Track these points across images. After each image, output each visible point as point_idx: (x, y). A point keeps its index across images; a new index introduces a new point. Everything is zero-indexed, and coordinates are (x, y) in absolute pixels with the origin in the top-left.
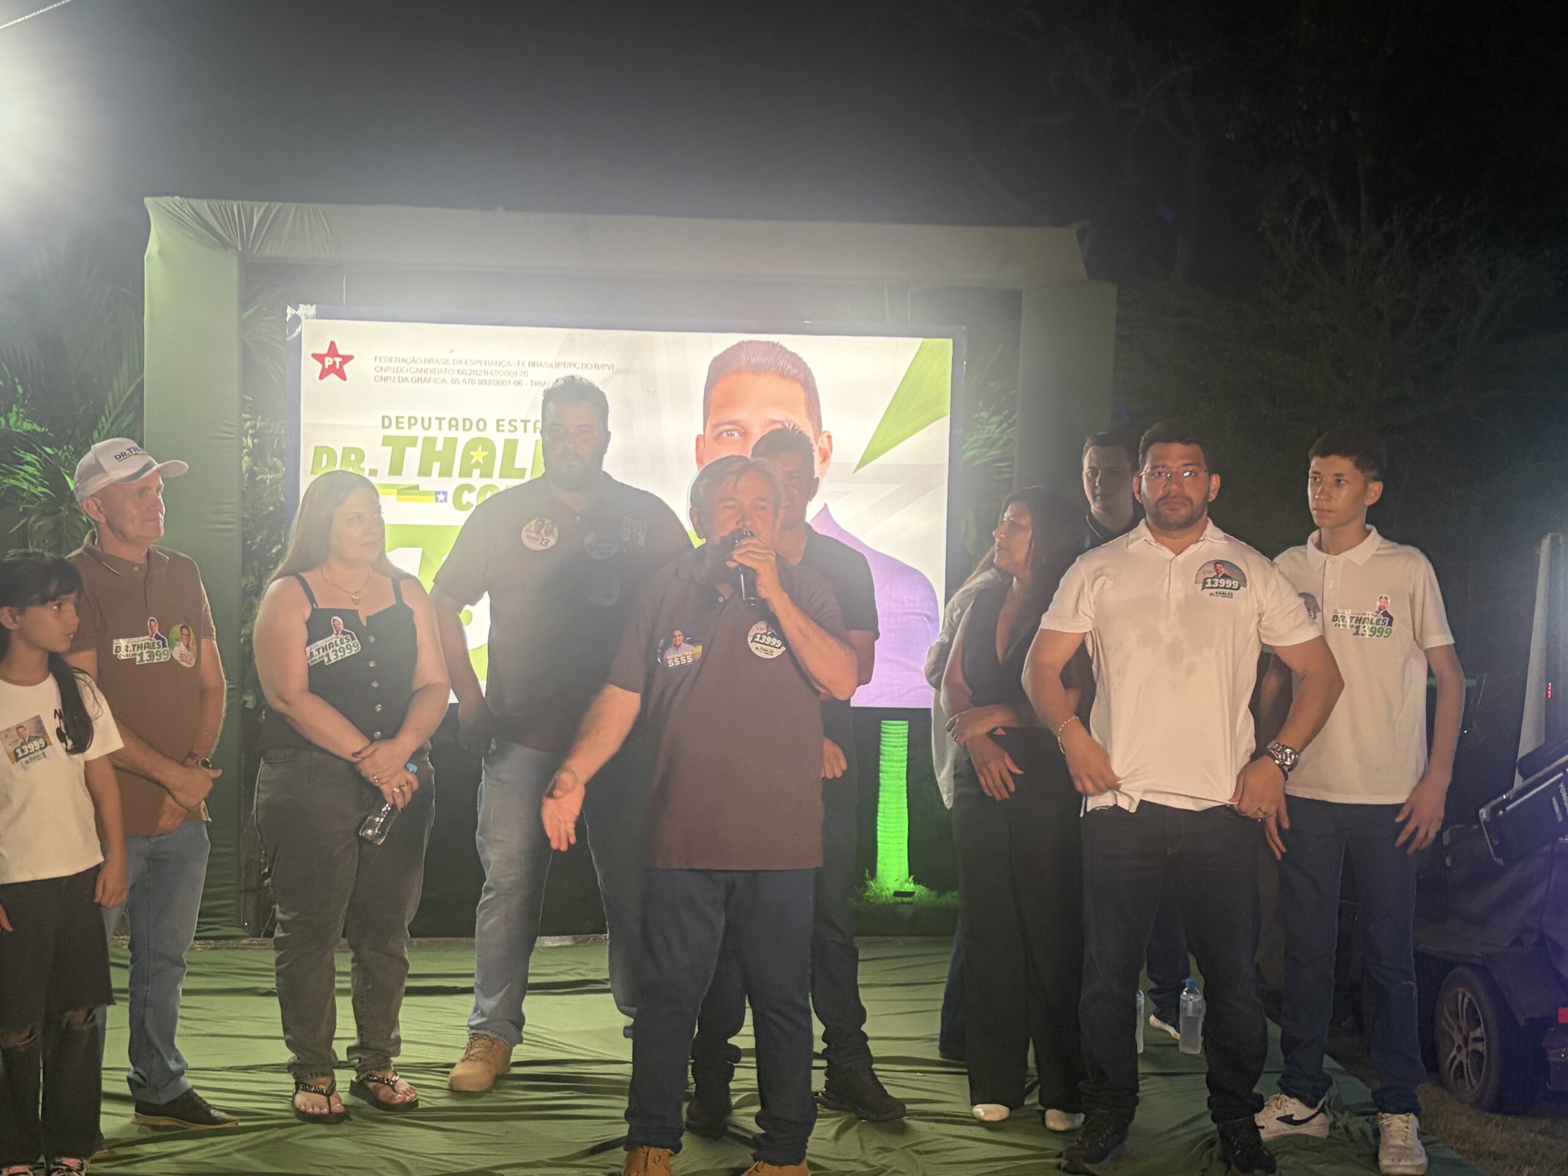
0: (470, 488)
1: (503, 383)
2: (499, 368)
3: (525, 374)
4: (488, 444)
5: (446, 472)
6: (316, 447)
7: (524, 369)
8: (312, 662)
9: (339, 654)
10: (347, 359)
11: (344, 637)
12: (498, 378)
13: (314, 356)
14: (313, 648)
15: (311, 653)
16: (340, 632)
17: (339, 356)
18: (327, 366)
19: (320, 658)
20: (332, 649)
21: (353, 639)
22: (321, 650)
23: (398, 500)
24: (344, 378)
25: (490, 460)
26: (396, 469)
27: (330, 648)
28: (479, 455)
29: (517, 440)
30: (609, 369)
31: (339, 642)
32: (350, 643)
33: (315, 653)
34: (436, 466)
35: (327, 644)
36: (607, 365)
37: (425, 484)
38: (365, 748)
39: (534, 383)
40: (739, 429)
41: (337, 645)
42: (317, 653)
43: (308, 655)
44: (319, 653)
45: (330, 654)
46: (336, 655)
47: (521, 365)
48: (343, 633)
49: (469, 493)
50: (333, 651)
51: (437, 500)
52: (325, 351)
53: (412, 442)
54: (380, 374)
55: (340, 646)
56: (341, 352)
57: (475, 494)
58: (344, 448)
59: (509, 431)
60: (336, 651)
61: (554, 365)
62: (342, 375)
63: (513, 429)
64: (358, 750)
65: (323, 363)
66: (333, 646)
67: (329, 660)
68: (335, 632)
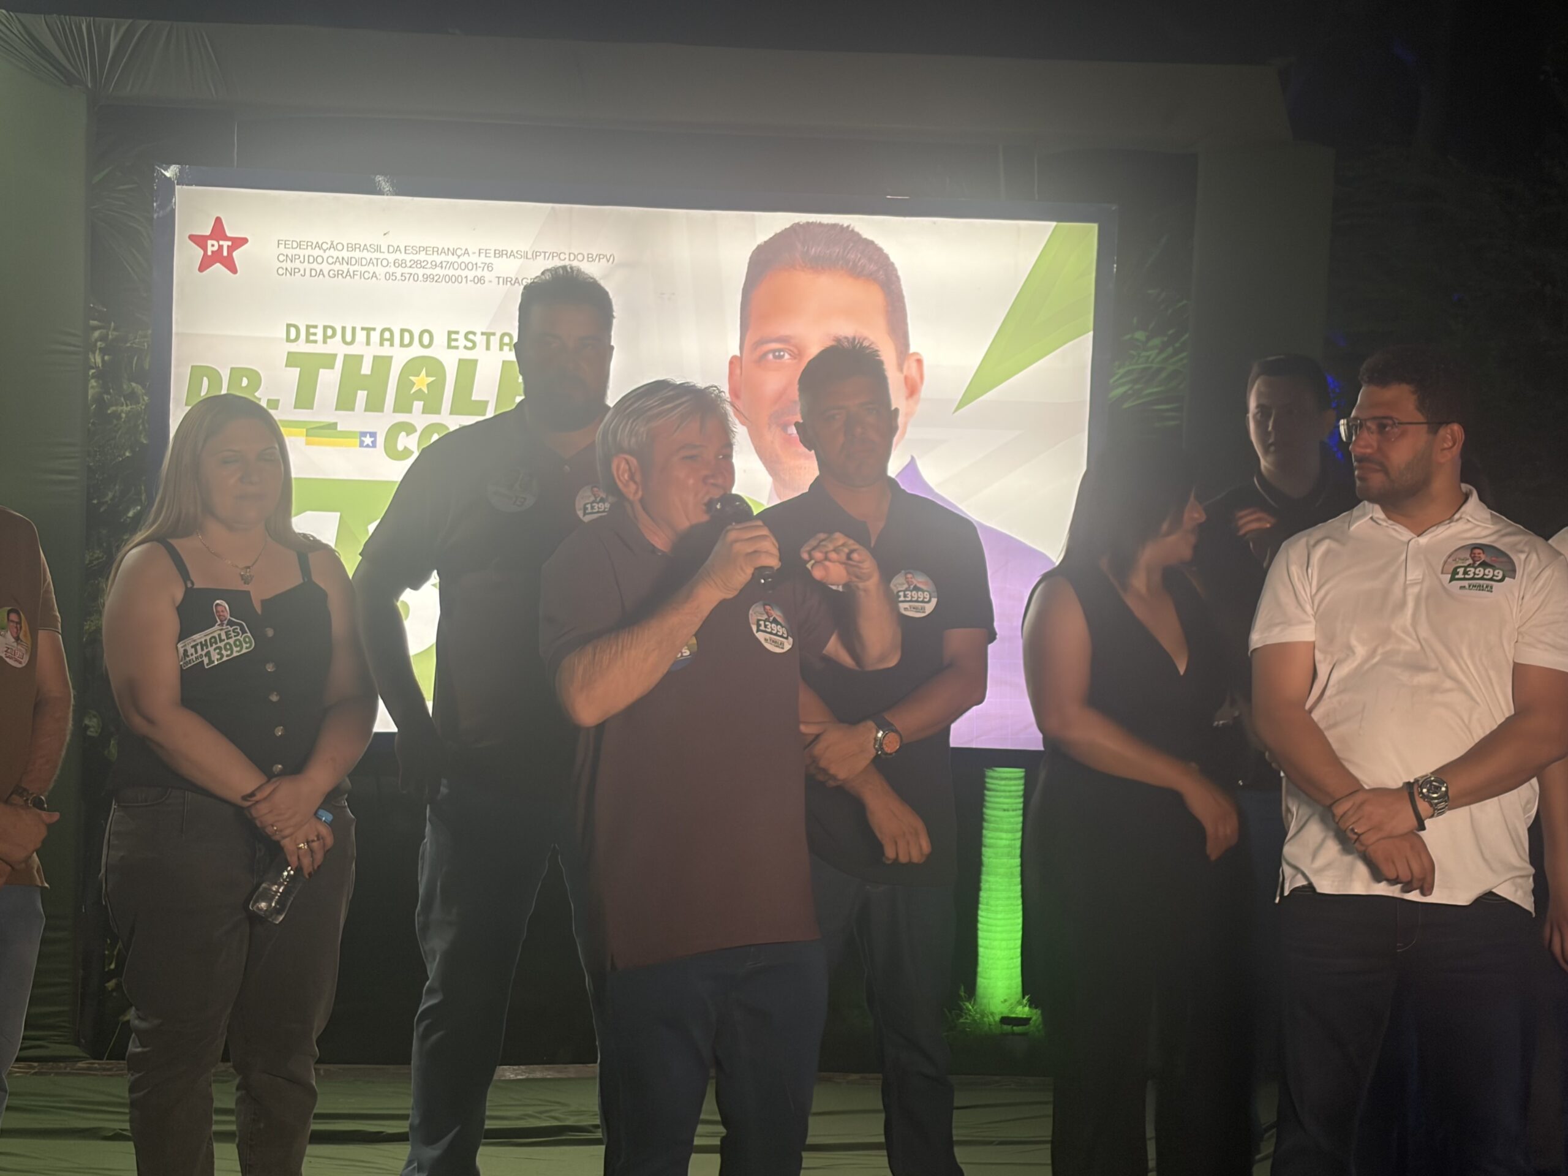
0: (409, 428)
1: (457, 279)
2: (451, 258)
3: (489, 267)
4: (435, 367)
5: (375, 405)
6: (192, 367)
7: (487, 261)
8: (186, 663)
9: (223, 652)
10: (239, 242)
11: (231, 629)
12: (451, 272)
13: (192, 238)
14: (188, 643)
15: (186, 651)
16: (226, 622)
17: (227, 238)
18: (209, 253)
19: (197, 658)
20: (214, 646)
21: (244, 632)
22: (199, 647)
23: (307, 444)
24: (234, 270)
25: (437, 387)
26: (305, 397)
27: (211, 646)
28: (422, 381)
29: (476, 361)
30: (608, 261)
31: (224, 637)
32: (239, 637)
33: (191, 651)
34: (362, 395)
35: (208, 638)
36: (605, 256)
37: (347, 422)
38: (259, 788)
39: (501, 280)
40: (792, 348)
41: (221, 641)
42: (193, 650)
43: (181, 651)
44: (196, 652)
45: (212, 653)
46: (220, 654)
47: (483, 255)
48: (230, 623)
49: (408, 435)
50: (215, 649)
51: (361, 444)
52: (207, 232)
53: (328, 361)
54: (284, 265)
55: (226, 641)
56: (229, 234)
57: (417, 435)
58: (232, 369)
59: (465, 347)
60: (219, 648)
61: (530, 256)
62: (231, 266)
63: (470, 345)
64: (249, 791)
65: (205, 249)
66: (216, 643)
67: (211, 661)
68: (219, 622)
